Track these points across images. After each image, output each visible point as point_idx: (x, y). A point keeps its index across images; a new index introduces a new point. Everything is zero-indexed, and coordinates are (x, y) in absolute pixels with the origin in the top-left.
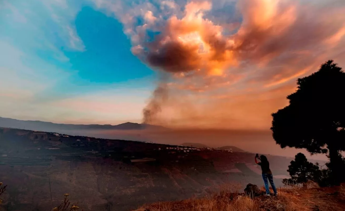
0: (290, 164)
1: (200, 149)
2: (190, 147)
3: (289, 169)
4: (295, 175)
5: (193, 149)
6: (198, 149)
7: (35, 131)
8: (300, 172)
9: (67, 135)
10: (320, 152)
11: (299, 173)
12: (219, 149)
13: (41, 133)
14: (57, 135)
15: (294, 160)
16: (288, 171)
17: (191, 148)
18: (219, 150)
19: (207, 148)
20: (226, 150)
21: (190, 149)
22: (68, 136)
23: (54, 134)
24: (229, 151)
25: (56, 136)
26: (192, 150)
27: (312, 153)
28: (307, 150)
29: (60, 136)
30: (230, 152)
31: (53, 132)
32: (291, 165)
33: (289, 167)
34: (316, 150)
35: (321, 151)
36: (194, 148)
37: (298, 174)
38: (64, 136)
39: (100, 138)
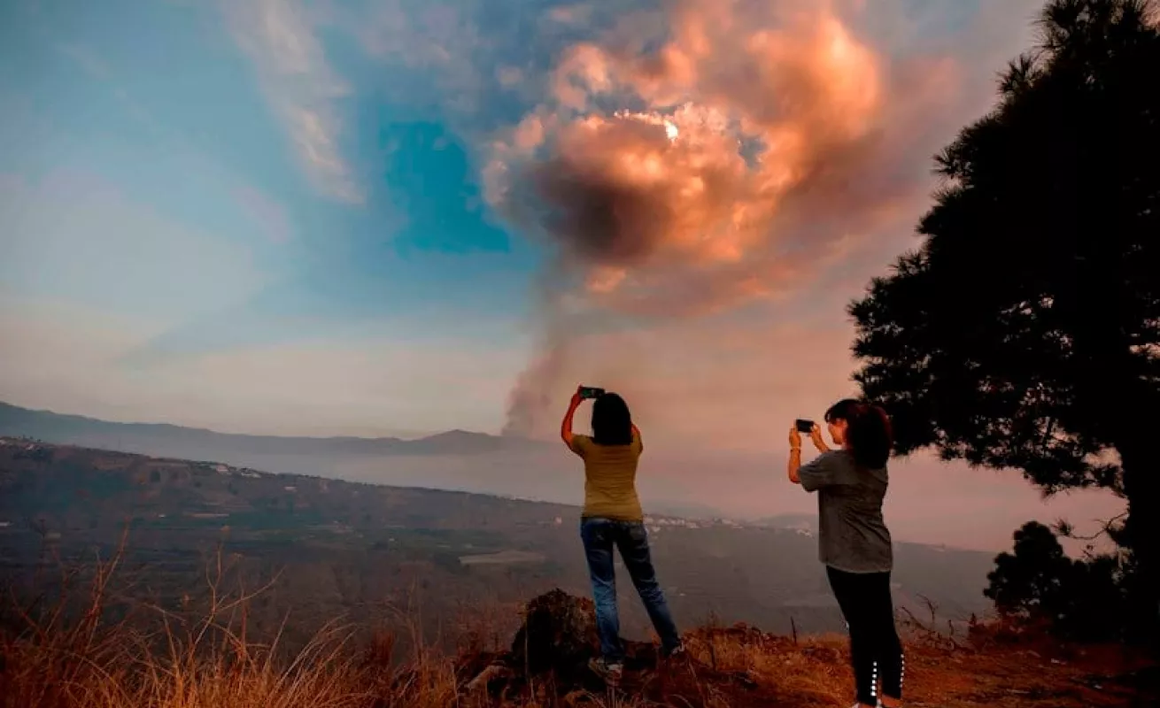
0: (995, 567)
1: (698, 523)
2: (662, 517)
3: (992, 585)
4: (1018, 611)
5: (673, 522)
6: (692, 522)
7: (154, 456)
8: (1036, 596)
9: (255, 472)
10: (1086, 483)
11: (1031, 603)
12: (765, 525)
13: (173, 465)
14: (222, 470)
15: (1012, 552)
16: (986, 592)
17: (667, 519)
18: (762, 529)
19: (720, 521)
20: (789, 527)
21: (662, 521)
22: (260, 473)
23: (213, 467)
24: (799, 532)
25: (217, 472)
26: (671, 525)
27: (1046, 486)
28: (1026, 477)
29: (230, 474)
30: (802, 535)
31: (208, 460)
32: (998, 570)
33: (991, 576)
34: (1066, 474)
35: (1089, 476)
36: (675, 519)
37: (1028, 607)
38: (243, 474)
39: (363, 482)
